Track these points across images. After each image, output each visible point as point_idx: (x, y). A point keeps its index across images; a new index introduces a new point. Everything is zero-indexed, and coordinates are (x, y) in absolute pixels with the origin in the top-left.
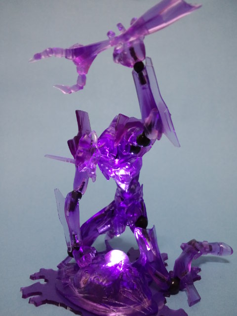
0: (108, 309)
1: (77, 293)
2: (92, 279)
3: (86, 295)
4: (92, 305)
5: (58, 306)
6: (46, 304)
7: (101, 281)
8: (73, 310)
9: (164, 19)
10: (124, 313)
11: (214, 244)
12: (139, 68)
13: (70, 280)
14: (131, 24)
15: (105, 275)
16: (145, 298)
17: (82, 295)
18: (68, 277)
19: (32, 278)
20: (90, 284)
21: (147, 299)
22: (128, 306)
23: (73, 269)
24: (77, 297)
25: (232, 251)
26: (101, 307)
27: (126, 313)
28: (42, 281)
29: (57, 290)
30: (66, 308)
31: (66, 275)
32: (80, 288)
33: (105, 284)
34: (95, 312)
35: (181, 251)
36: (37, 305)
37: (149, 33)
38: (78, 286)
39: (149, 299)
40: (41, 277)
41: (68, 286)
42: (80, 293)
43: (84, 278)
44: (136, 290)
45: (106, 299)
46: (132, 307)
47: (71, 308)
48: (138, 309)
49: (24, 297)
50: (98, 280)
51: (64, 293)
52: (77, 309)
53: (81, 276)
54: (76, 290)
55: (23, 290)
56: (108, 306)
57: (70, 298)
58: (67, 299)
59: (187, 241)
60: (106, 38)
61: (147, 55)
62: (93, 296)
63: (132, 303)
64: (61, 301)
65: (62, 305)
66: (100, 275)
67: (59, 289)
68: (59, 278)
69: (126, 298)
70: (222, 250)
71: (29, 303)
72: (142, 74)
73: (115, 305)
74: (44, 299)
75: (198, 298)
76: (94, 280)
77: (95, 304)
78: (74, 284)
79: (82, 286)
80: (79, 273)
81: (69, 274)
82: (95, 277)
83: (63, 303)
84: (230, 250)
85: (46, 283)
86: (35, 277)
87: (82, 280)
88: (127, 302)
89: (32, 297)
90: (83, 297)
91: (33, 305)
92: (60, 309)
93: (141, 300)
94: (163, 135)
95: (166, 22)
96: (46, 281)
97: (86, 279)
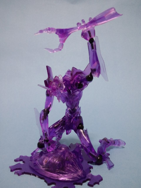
0: (59, 176)
1: (42, 168)
2: (50, 160)
3: (47, 169)
4: (50, 174)
5: (31, 175)
6: (24, 174)
7: (55, 160)
8: (39, 177)
9: (106, 19)
10: (68, 178)
11: (116, 140)
12: (91, 41)
13: (37, 161)
14: (89, 20)
15: (57, 157)
16: (79, 169)
17: (44, 169)
18: (36, 160)
19: (16, 161)
20: (49, 163)
21: (80, 170)
22: (70, 174)
23: (39, 155)
24: (41, 170)
25: (125, 144)
26: (55, 175)
27: (69, 177)
28: (21, 162)
29: (30, 167)
30: (36, 176)
31: (35, 158)
32: (43, 165)
33: (57, 162)
34: (52, 178)
35: (100, 143)
36: (19, 175)
37: (97, 25)
38: (42, 164)
39: (82, 170)
40: (21, 160)
41: (36, 164)
42: (43, 168)
43: (45, 160)
44: (74, 165)
45: (58, 170)
46: (72, 174)
47: (38, 176)
48: (75, 175)
49: (12, 171)
50: (53, 160)
51: (34, 168)
52: (42, 177)
53: (44, 158)
54: (41, 166)
55: (11, 167)
56: (59, 174)
57: (38, 171)
58: (36, 172)
59: (102, 139)
60: (76, 26)
61: (96, 35)
62: (50, 169)
63: (72, 172)
64: (33, 173)
65: (33, 175)
66: (55, 157)
67: (31, 166)
68: (31, 161)
69: (69, 170)
70: (120, 143)
71: (15, 174)
72: (93, 44)
73: (63, 173)
74: (23, 172)
75: (112, 165)
76: (51, 160)
77: (52, 174)
78: (40, 163)
79: (44, 164)
80: (43, 157)
81: (37, 158)
82: (51, 159)
83: (34, 173)
84: (124, 143)
85: (23, 163)
86: (17, 160)
87: (44, 161)
88: (69, 171)
89: (16, 171)
90: (45, 170)
91: (17, 176)
92: (32, 177)
93: (77, 170)
94: (100, 75)
95: (107, 20)
96: (24, 162)
97: (46, 160)
